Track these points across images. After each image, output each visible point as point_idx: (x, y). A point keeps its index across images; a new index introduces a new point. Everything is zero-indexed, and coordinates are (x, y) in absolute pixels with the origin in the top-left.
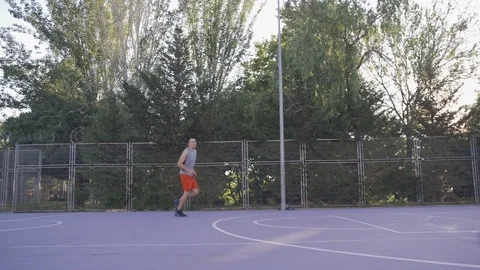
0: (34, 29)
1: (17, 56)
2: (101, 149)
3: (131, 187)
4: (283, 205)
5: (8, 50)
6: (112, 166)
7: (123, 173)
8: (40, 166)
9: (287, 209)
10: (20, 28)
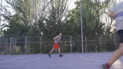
0: (11, 7)
1: (7, 14)
2: (33, 38)
3: (41, 48)
4: (83, 52)
5: (5, 12)
6: (36, 42)
7: (39, 44)
8: (16, 43)
9: (84, 53)
10: (8, 6)
